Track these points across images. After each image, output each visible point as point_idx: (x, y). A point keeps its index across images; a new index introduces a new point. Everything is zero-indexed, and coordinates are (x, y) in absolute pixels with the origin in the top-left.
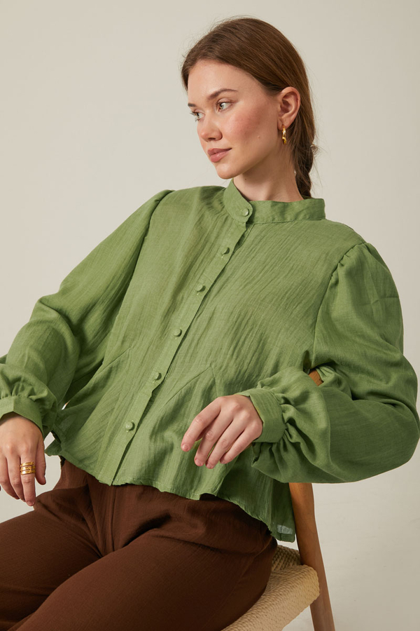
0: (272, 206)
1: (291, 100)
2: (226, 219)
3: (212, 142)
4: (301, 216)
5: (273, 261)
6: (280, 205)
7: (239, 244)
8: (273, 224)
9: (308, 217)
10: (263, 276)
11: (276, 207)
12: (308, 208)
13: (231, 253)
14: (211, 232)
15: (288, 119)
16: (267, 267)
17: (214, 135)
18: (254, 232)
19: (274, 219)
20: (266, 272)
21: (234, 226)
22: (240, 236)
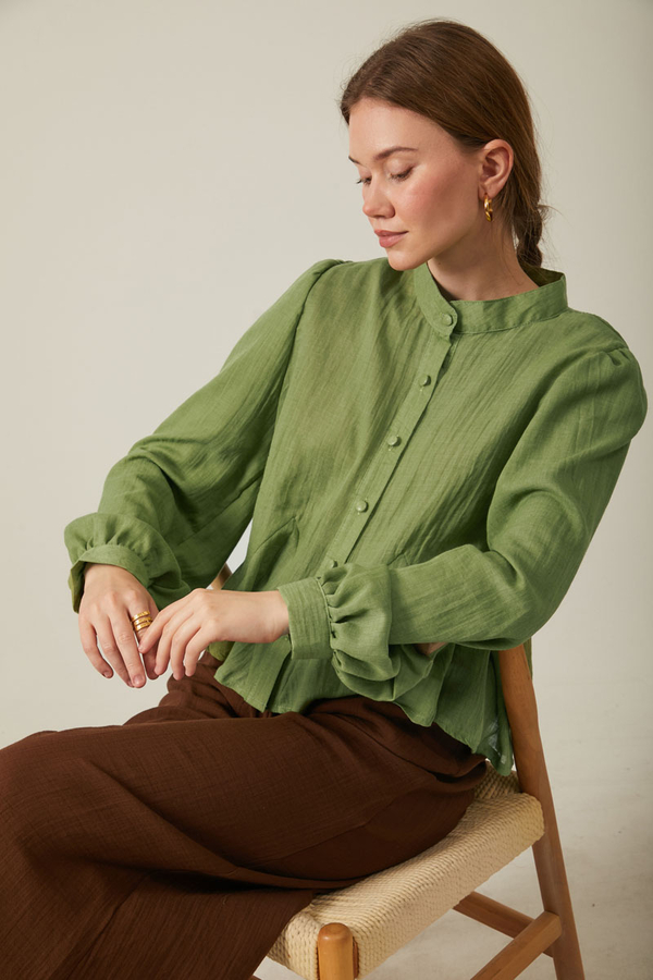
0: (486, 309)
1: (499, 159)
2: (421, 325)
3: (381, 221)
4: (529, 317)
5: (490, 392)
6: (496, 305)
7: (445, 367)
8: (489, 335)
9: (538, 316)
10: (476, 417)
11: (491, 309)
12: (538, 303)
13: (433, 383)
14: (401, 345)
15: (494, 185)
16: (482, 403)
17: (384, 210)
18: (462, 348)
19: (489, 328)
20: (481, 411)
21: (433, 338)
22: (444, 356)
